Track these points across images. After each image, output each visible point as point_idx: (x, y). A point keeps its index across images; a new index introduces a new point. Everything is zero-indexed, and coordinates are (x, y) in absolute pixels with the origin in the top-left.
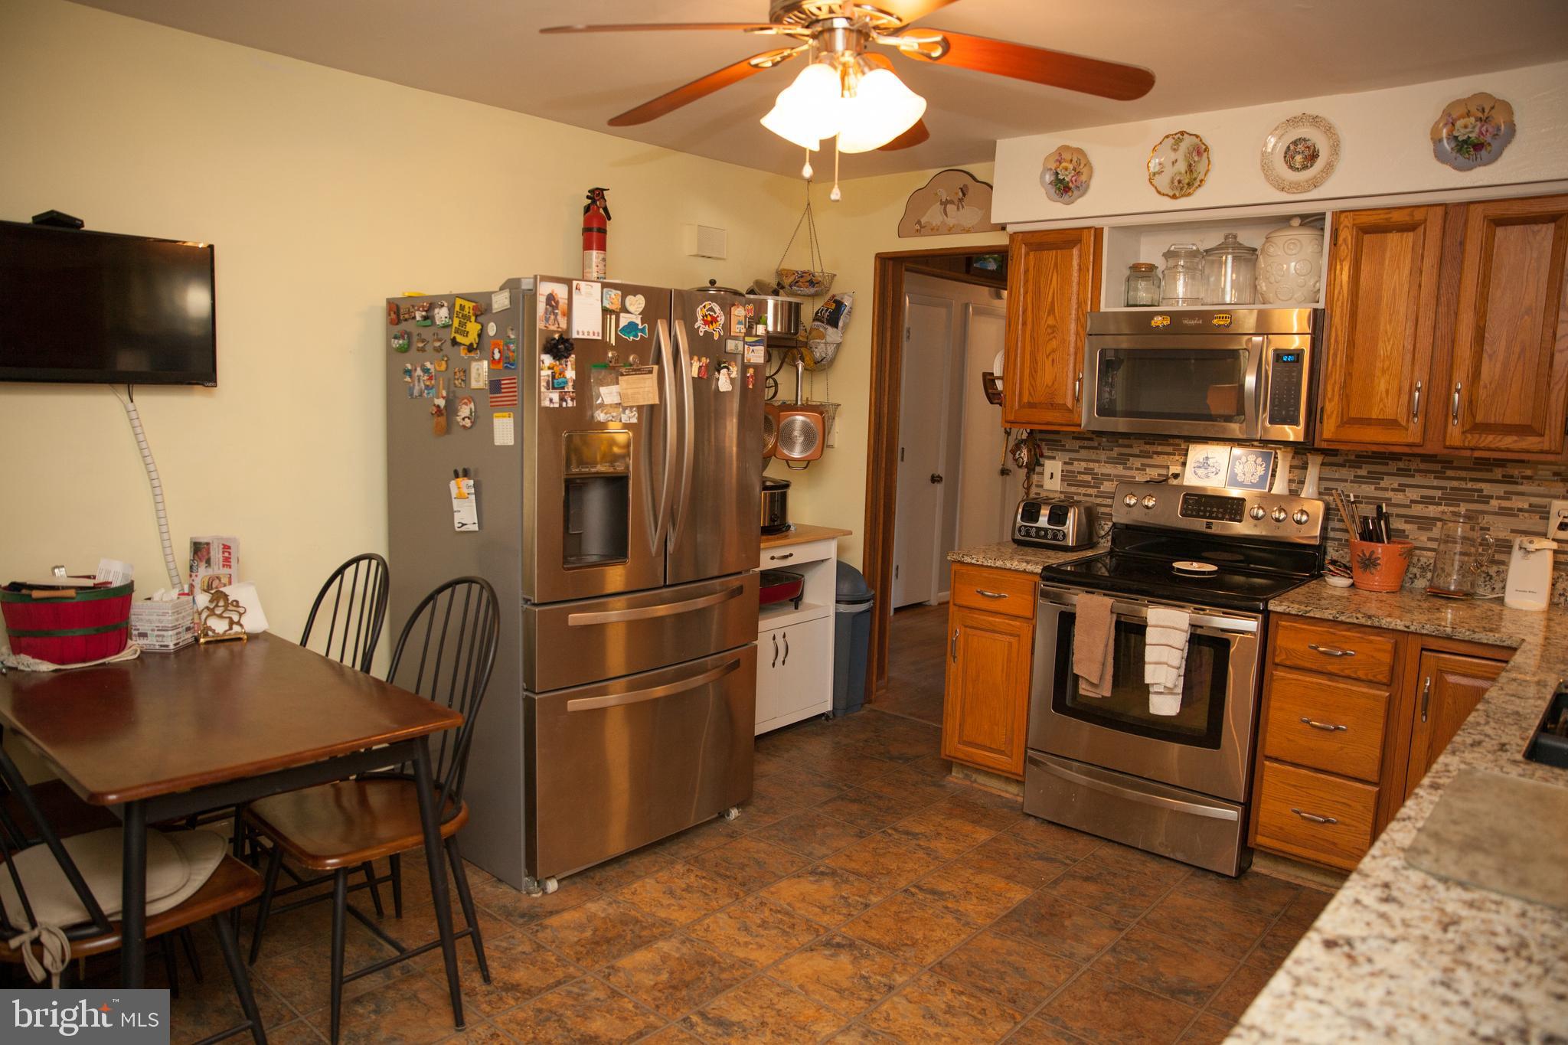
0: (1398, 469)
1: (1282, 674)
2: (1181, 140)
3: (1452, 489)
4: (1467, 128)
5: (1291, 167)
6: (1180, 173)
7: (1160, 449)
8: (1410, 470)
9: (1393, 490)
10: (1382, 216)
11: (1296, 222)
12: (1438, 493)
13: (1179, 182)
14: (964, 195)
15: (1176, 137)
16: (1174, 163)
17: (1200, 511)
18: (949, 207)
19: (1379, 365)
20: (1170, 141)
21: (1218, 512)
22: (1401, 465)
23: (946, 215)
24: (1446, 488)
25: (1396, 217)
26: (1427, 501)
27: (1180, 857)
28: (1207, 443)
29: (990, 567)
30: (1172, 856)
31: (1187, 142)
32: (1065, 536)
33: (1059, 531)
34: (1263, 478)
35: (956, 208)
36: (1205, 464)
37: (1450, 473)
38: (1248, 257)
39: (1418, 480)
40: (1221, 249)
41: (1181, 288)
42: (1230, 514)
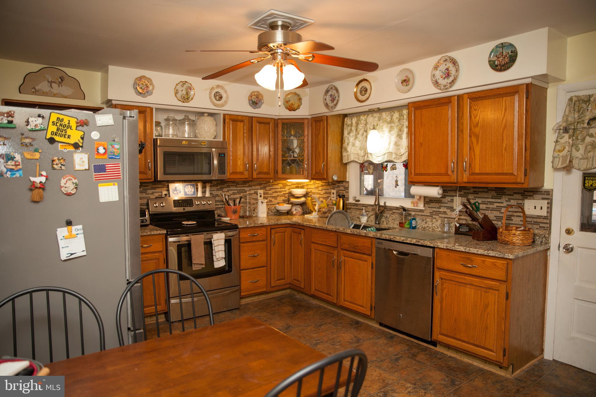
0: (227, 186)
1: (243, 245)
2: (185, 84)
3: (239, 190)
4: (254, 99)
5: (216, 99)
6: (184, 94)
7: (158, 186)
8: (229, 186)
9: (226, 192)
10: (236, 117)
11: (206, 115)
12: (236, 191)
13: (184, 97)
14: (62, 81)
15: (184, 83)
16: (182, 90)
17: (180, 205)
18: (53, 84)
19: (238, 157)
20: (182, 83)
21: (185, 205)
22: (227, 184)
23: (52, 88)
24: (237, 190)
25: (239, 118)
26: (234, 194)
27: (225, 310)
28: (174, 183)
29: (145, 235)
30: (223, 311)
31: (187, 85)
32: (146, 221)
33: (144, 219)
34: (194, 192)
35: (57, 86)
36: (176, 189)
37: (238, 186)
38: (193, 124)
39: (232, 188)
40: (184, 120)
41: (171, 131)
42: (189, 204)
